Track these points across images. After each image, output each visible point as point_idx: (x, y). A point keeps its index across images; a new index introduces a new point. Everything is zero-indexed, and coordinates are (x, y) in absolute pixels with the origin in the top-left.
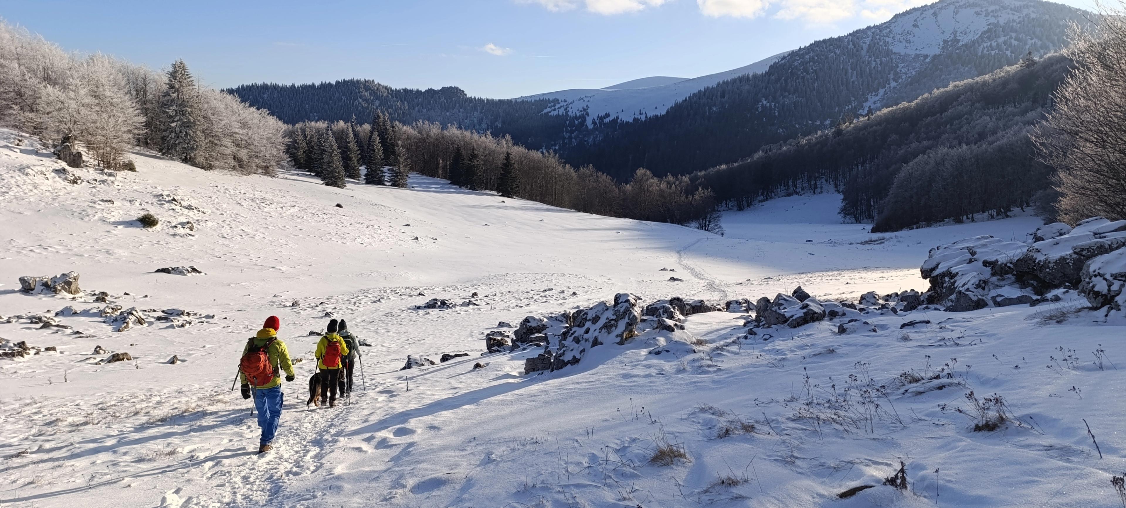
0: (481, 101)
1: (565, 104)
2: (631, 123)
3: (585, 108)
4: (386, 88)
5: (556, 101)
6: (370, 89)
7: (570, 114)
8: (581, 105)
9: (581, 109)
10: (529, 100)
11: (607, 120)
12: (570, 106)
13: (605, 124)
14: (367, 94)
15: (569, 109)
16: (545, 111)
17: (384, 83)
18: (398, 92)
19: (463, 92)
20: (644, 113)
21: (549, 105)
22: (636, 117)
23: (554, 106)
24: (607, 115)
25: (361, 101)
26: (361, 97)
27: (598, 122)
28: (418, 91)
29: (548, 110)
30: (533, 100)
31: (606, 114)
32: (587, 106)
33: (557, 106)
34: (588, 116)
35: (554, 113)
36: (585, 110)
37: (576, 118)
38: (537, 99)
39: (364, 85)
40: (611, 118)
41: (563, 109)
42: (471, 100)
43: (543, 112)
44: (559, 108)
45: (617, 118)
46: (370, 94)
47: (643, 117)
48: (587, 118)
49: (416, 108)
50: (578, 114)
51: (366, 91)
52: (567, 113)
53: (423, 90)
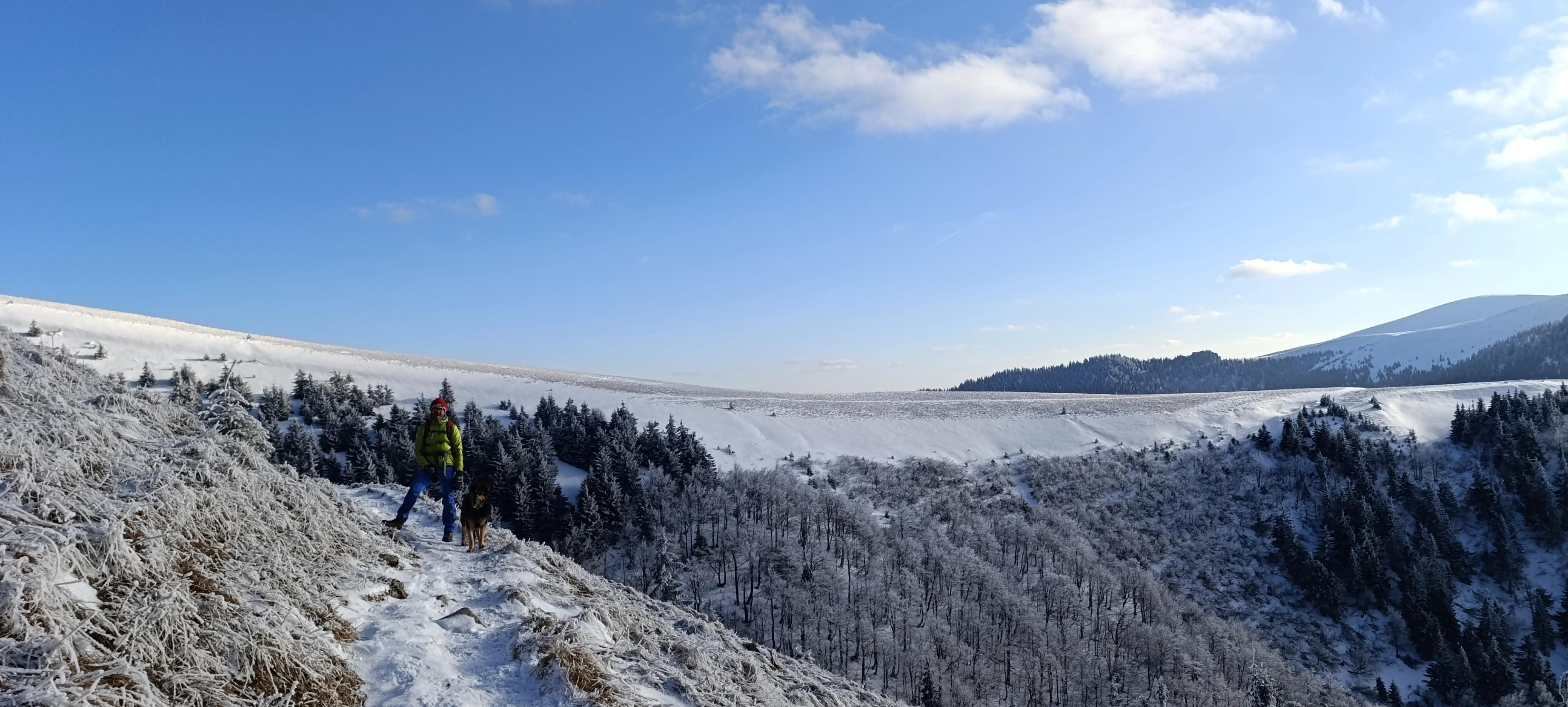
0: (1237, 362)
1: (1341, 356)
2: (1429, 373)
3: (1368, 358)
4: (1133, 360)
5: (1330, 353)
6: (1118, 364)
7: (1348, 367)
8: (1362, 356)
9: (1362, 360)
10: (1296, 355)
11: (1397, 371)
12: (1348, 358)
13: (1394, 376)
14: (1116, 369)
15: (1347, 361)
16: (1317, 366)
17: (1130, 356)
18: (1146, 363)
19: (1216, 354)
20: (1446, 358)
21: (1321, 359)
22: (1435, 364)
23: (1328, 359)
24: (1397, 365)
25: (1112, 377)
26: (1111, 373)
27: (1385, 374)
28: (1166, 360)
29: (1321, 364)
30: (1301, 356)
31: (1395, 364)
32: (1370, 356)
33: (1332, 359)
34: (1372, 367)
35: (1328, 368)
36: (1367, 361)
37: (1356, 371)
38: (1306, 353)
39: (1113, 361)
40: (1402, 368)
41: (1338, 362)
42: (1226, 362)
43: (1314, 368)
44: (1334, 361)
45: (1410, 367)
46: (1119, 369)
47: (1445, 365)
48: (1371, 370)
49: (1167, 378)
50: (1359, 367)
51: (1115, 366)
52: (1344, 366)
53: (1172, 358)
